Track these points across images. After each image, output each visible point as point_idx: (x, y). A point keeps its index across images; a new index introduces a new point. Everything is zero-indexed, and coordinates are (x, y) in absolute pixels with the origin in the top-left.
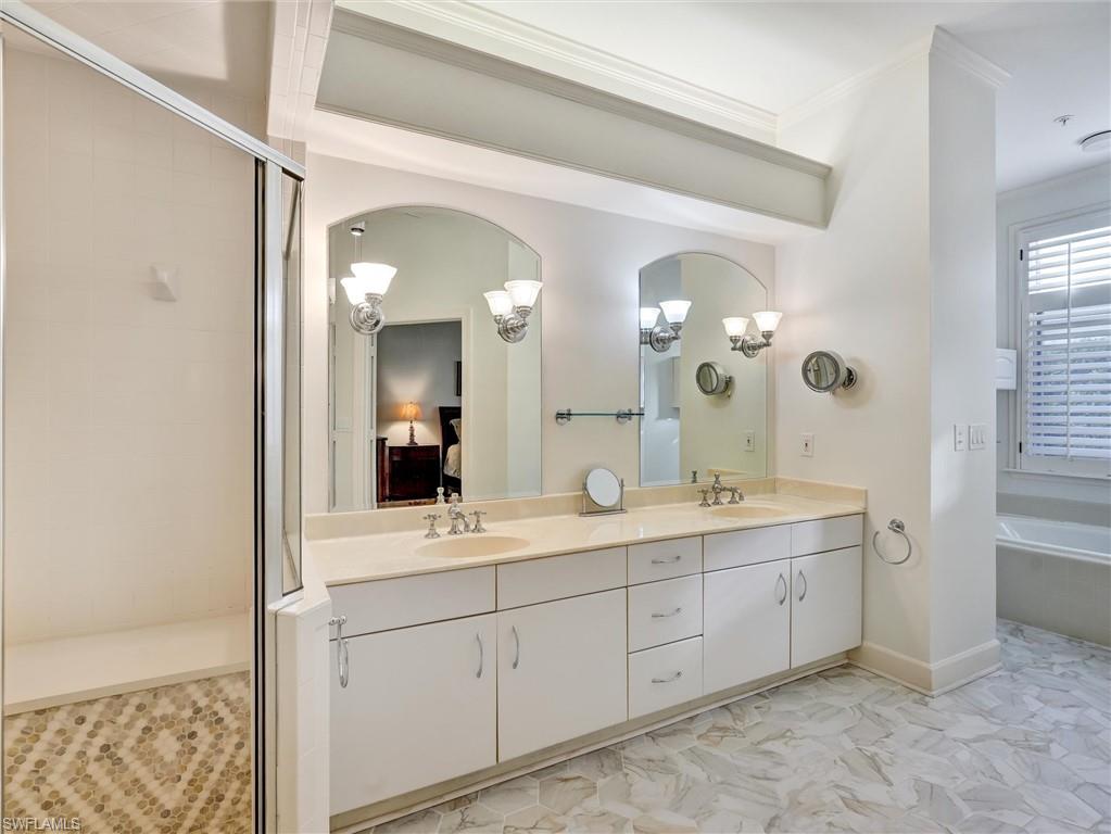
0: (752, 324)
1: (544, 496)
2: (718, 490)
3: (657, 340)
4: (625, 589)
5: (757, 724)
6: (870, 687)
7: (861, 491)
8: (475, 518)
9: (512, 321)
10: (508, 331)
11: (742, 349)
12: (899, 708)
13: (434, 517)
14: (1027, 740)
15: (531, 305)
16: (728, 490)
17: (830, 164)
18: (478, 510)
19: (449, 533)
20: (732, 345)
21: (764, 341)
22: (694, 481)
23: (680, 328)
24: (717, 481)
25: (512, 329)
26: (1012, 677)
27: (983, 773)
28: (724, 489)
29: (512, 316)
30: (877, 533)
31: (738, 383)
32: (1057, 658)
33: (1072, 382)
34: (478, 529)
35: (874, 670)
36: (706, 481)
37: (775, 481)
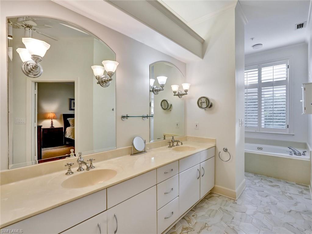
0: (181, 87)
1: (117, 149)
2: (173, 141)
3: (155, 90)
4: (156, 186)
5: (195, 223)
6: (219, 200)
7: (214, 139)
8: (89, 162)
9: (104, 78)
10: (102, 82)
11: (178, 95)
12: (231, 206)
13: (71, 165)
14: (265, 211)
15: (114, 72)
16: (176, 141)
17: (204, 39)
18: (91, 158)
19: (78, 170)
20: (174, 94)
21: (185, 93)
22: (165, 139)
23: (164, 86)
24: (173, 138)
25: (105, 81)
26: (250, 189)
27: (262, 227)
28: (174, 141)
29: (104, 76)
30: (220, 152)
31: (173, 106)
32: (256, 181)
33: (248, 108)
34: (91, 167)
35: (218, 194)
36: (169, 138)
37: (186, 137)
